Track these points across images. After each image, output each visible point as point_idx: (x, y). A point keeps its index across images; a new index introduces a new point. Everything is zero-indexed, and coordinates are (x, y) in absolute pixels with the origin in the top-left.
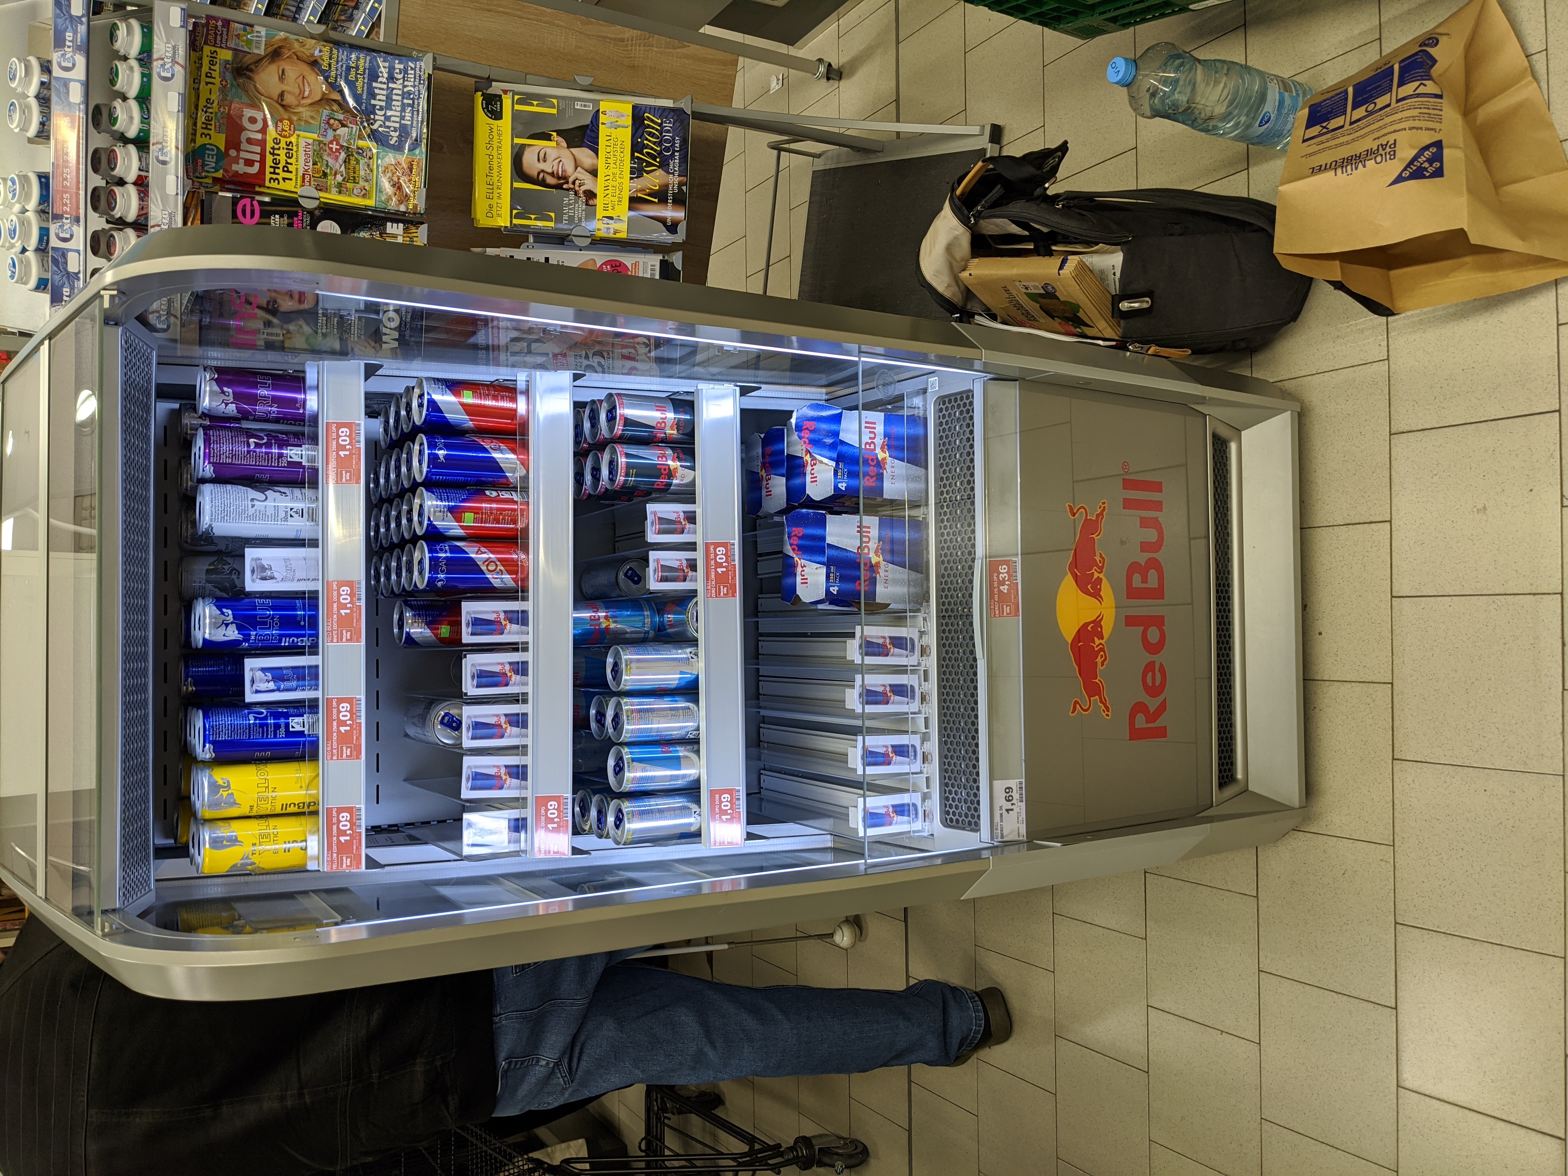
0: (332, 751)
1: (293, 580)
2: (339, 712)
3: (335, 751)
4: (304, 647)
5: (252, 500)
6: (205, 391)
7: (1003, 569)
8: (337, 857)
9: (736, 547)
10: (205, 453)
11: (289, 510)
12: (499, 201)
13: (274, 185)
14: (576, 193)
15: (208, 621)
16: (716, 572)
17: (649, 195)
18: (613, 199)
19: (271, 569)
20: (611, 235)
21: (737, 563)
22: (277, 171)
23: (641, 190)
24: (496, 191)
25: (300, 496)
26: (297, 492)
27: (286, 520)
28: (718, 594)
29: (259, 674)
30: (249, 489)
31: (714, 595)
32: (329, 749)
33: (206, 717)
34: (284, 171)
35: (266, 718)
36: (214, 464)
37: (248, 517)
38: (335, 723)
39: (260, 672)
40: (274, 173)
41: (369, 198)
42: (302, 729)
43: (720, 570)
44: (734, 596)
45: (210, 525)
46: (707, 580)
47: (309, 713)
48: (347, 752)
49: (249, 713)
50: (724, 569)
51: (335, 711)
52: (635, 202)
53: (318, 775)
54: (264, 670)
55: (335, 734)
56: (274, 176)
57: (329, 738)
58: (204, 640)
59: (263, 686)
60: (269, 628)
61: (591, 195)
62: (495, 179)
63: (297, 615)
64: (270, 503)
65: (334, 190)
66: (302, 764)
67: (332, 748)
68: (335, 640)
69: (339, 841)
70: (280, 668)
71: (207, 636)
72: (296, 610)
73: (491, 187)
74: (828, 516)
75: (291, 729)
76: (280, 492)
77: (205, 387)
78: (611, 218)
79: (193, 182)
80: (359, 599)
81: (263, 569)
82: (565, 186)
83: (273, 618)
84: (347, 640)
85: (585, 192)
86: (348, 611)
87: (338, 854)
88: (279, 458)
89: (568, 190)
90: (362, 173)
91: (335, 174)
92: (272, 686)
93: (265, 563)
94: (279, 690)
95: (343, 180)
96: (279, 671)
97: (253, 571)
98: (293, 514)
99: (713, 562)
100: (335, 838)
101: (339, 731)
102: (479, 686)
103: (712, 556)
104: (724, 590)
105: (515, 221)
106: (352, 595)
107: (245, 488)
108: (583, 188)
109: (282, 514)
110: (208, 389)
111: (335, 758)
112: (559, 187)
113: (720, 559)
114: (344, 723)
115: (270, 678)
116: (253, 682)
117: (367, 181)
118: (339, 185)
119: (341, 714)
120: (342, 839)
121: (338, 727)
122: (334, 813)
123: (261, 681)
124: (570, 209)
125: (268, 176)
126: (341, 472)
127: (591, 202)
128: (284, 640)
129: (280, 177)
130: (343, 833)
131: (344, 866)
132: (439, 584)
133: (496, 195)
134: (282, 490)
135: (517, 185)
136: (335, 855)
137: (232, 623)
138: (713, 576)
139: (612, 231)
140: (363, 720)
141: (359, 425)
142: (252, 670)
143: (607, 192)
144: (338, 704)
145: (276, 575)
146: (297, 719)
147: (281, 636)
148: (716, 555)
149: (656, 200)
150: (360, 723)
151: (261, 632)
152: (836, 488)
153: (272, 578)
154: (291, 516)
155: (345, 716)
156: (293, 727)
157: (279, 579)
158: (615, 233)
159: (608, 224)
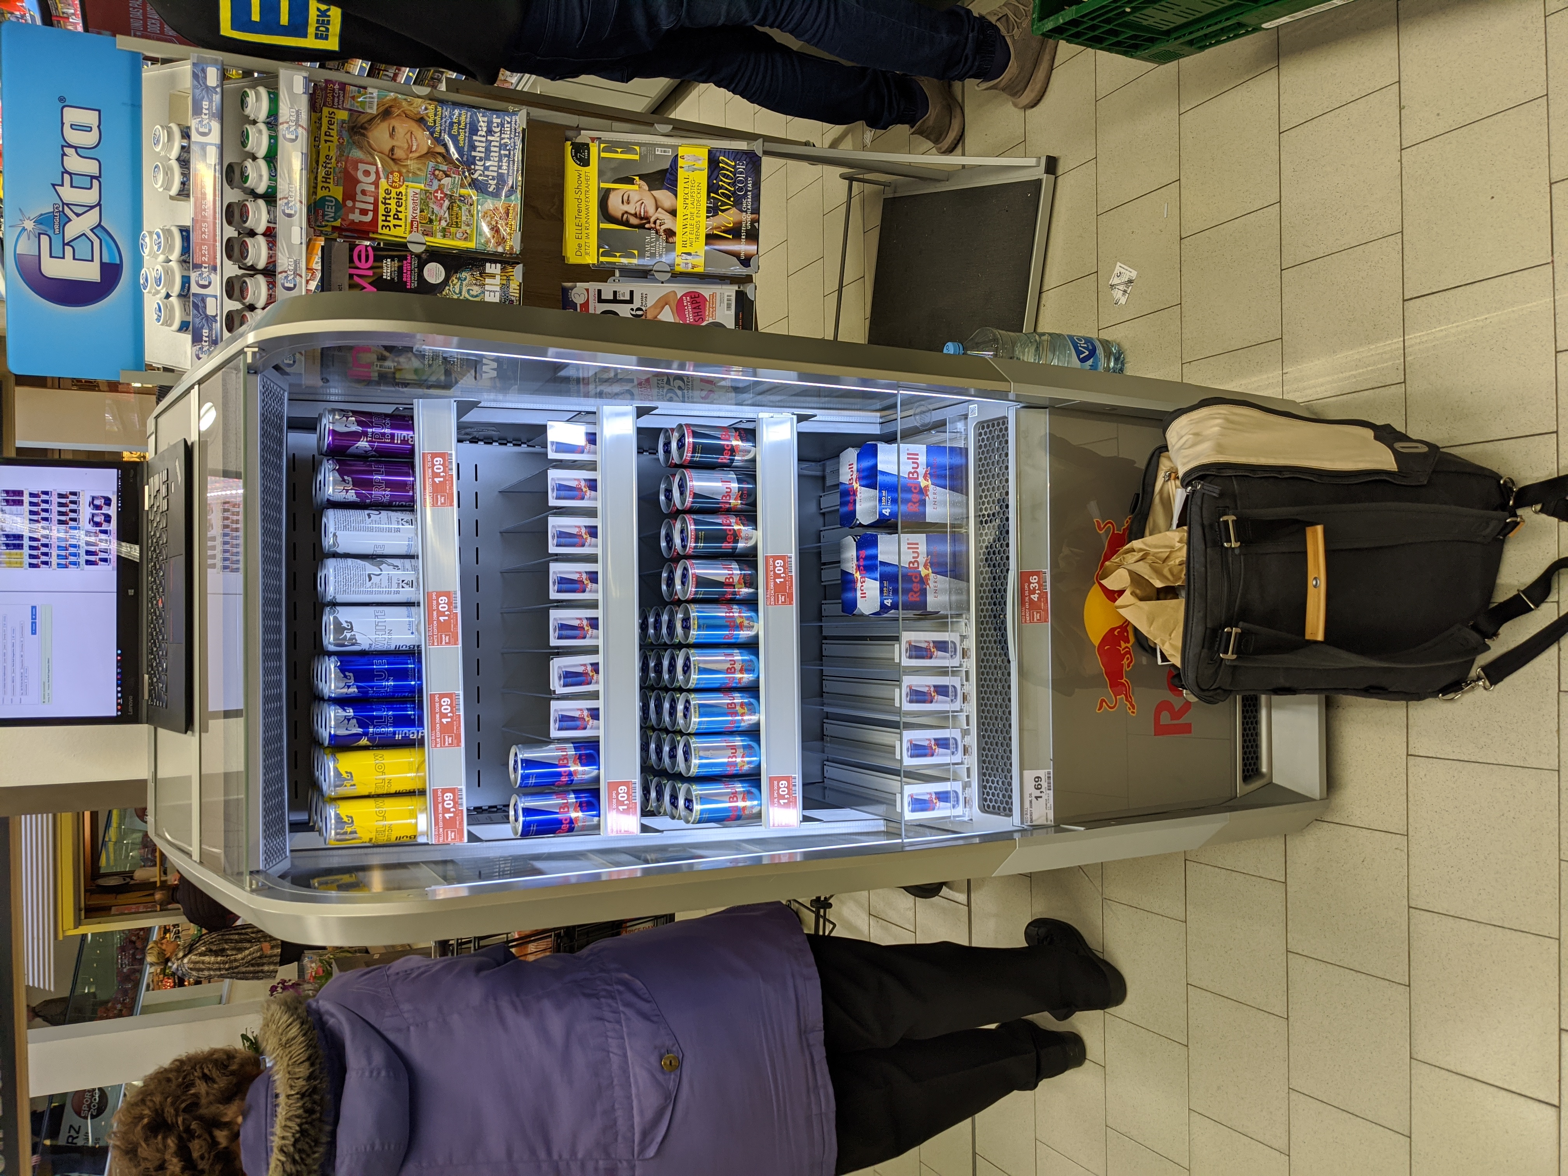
0: (435, 740)
2: (441, 706)
3: (438, 740)
7: (1034, 579)
8: (443, 831)
9: (793, 559)
12: (587, 241)
13: (386, 231)
14: (657, 232)
16: (775, 582)
17: (724, 232)
18: (691, 236)
20: (690, 270)
21: (793, 574)
22: (388, 218)
23: (716, 228)
24: (584, 231)
28: (776, 602)
31: (772, 603)
32: (433, 738)
34: (394, 218)
38: (438, 716)
40: (386, 221)
41: (471, 241)
43: (778, 581)
44: (791, 604)
46: (767, 589)
48: (449, 740)
50: (782, 580)
51: (437, 705)
52: (710, 238)
53: (424, 760)
55: (438, 725)
56: (386, 224)
57: (433, 728)
61: (670, 233)
62: (584, 220)
65: (439, 234)
66: (412, 750)
67: (436, 737)
68: (436, 644)
69: (444, 817)
73: (580, 228)
78: (689, 254)
79: (315, 230)
80: (456, 607)
82: (647, 226)
84: (446, 643)
85: (665, 231)
86: (447, 618)
87: (444, 828)
89: (649, 229)
90: (464, 218)
91: (440, 220)
95: (447, 225)
99: (772, 574)
100: (440, 815)
101: (441, 723)
102: (565, 685)
103: (771, 568)
104: (782, 599)
105: (602, 259)
106: (449, 604)
108: (663, 227)
111: (438, 745)
112: (641, 227)
113: (779, 570)
114: (445, 716)
117: (468, 225)
118: (444, 230)
119: (443, 708)
120: (447, 816)
121: (440, 719)
122: (439, 793)
124: (651, 246)
125: (380, 223)
126: (437, 496)
127: (671, 240)
129: (391, 224)
130: (447, 811)
131: (449, 839)
133: (584, 235)
135: (602, 226)
136: (441, 830)
138: (772, 586)
139: (690, 265)
140: (462, 713)
143: (685, 230)
144: (440, 699)
148: (775, 567)
149: (731, 236)
150: (459, 715)
155: (446, 709)
158: (693, 268)
159: (687, 259)
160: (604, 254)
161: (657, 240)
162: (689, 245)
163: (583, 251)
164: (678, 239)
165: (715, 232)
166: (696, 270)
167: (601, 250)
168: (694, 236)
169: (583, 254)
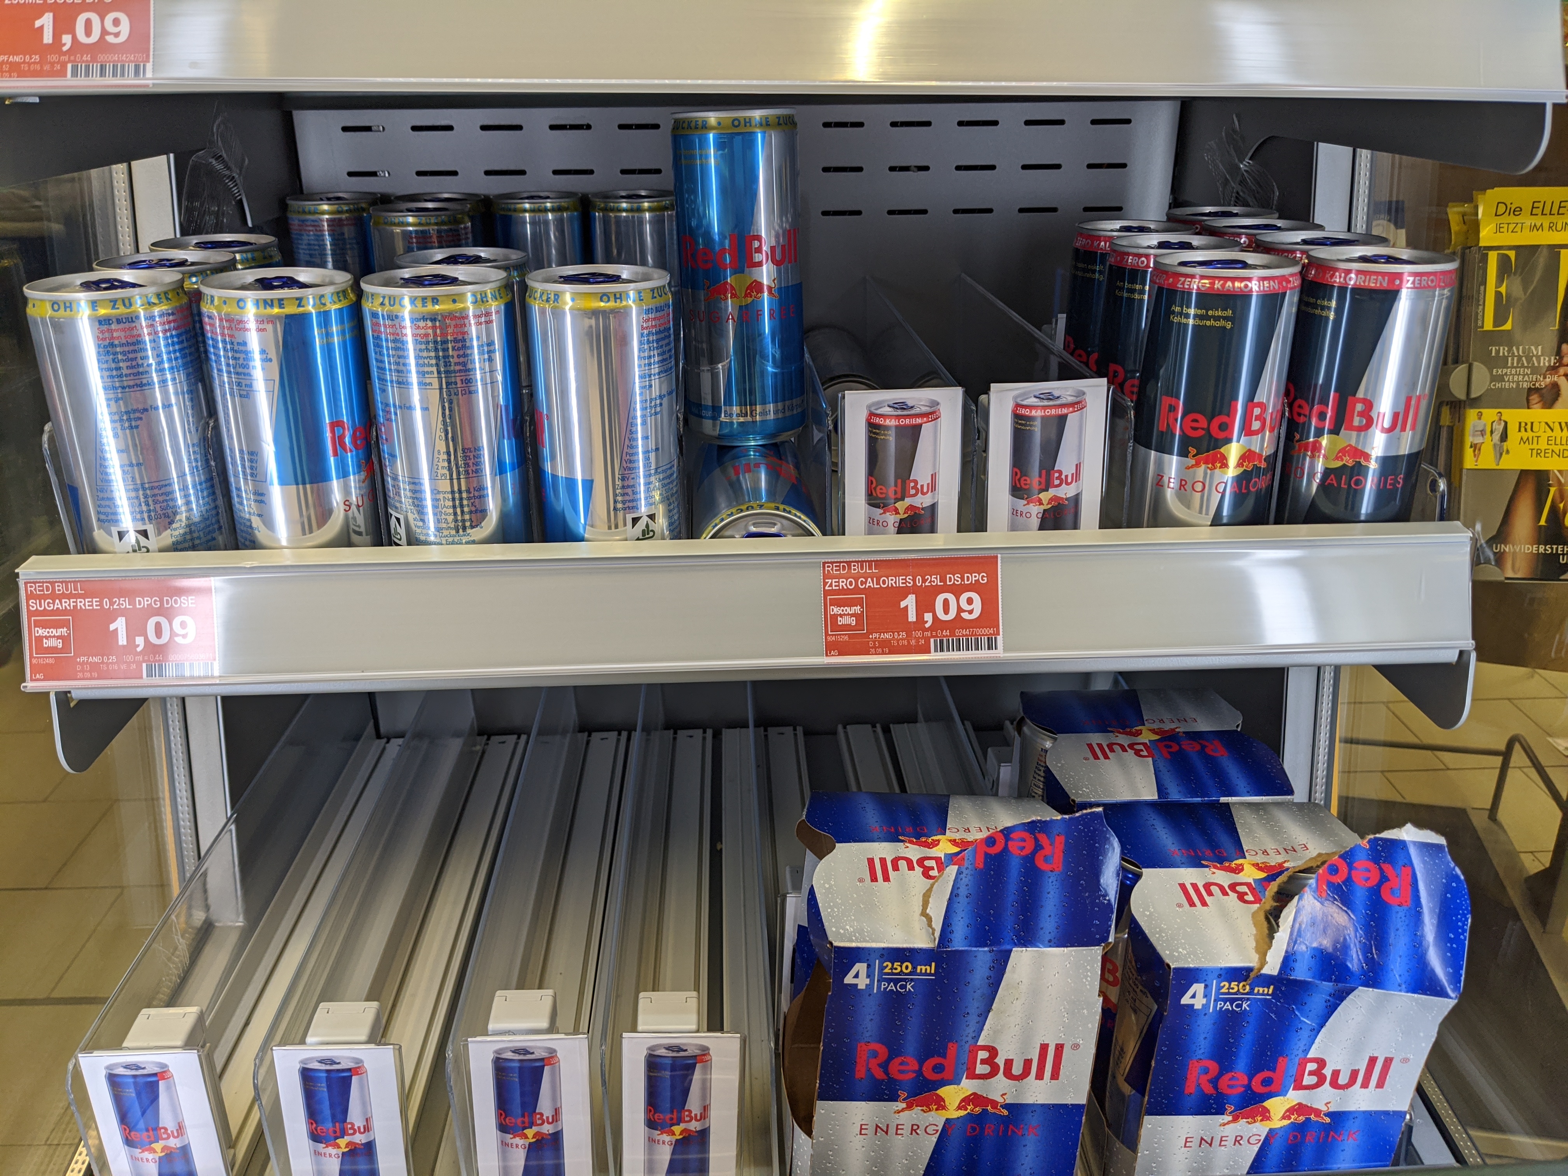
9: (983, 654)
12: (1528, 226)
14: (1553, 369)
16: (904, 593)
17: (1554, 509)
18: (1542, 441)
20: (1469, 440)
23: (1562, 495)
24: (1546, 221)
28: (834, 597)
31: (831, 585)
43: (910, 602)
44: (830, 648)
46: (879, 564)
50: (912, 617)
52: (1541, 480)
61: (1550, 397)
74: (1097, 952)
78: (1504, 437)
85: (1555, 385)
89: (1559, 353)
99: (936, 580)
104: (847, 616)
108: (1562, 382)
113: (947, 606)
124: (1520, 358)
127: (1535, 398)
138: (891, 581)
139: (1478, 440)
143: (1557, 426)
148: (958, 591)
152: (1189, 976)
158: (1474, 446)
159: (1492, 432)
160: (1504, 262)
161: (1535, 370)
162: (1525, 435)
163: (1505, 219)
164: (1537, 414)
165: (1553, 490)
166: (1469, 453)
167: (1512, 254)
168: (1543, 445)
169: (1500, 220)
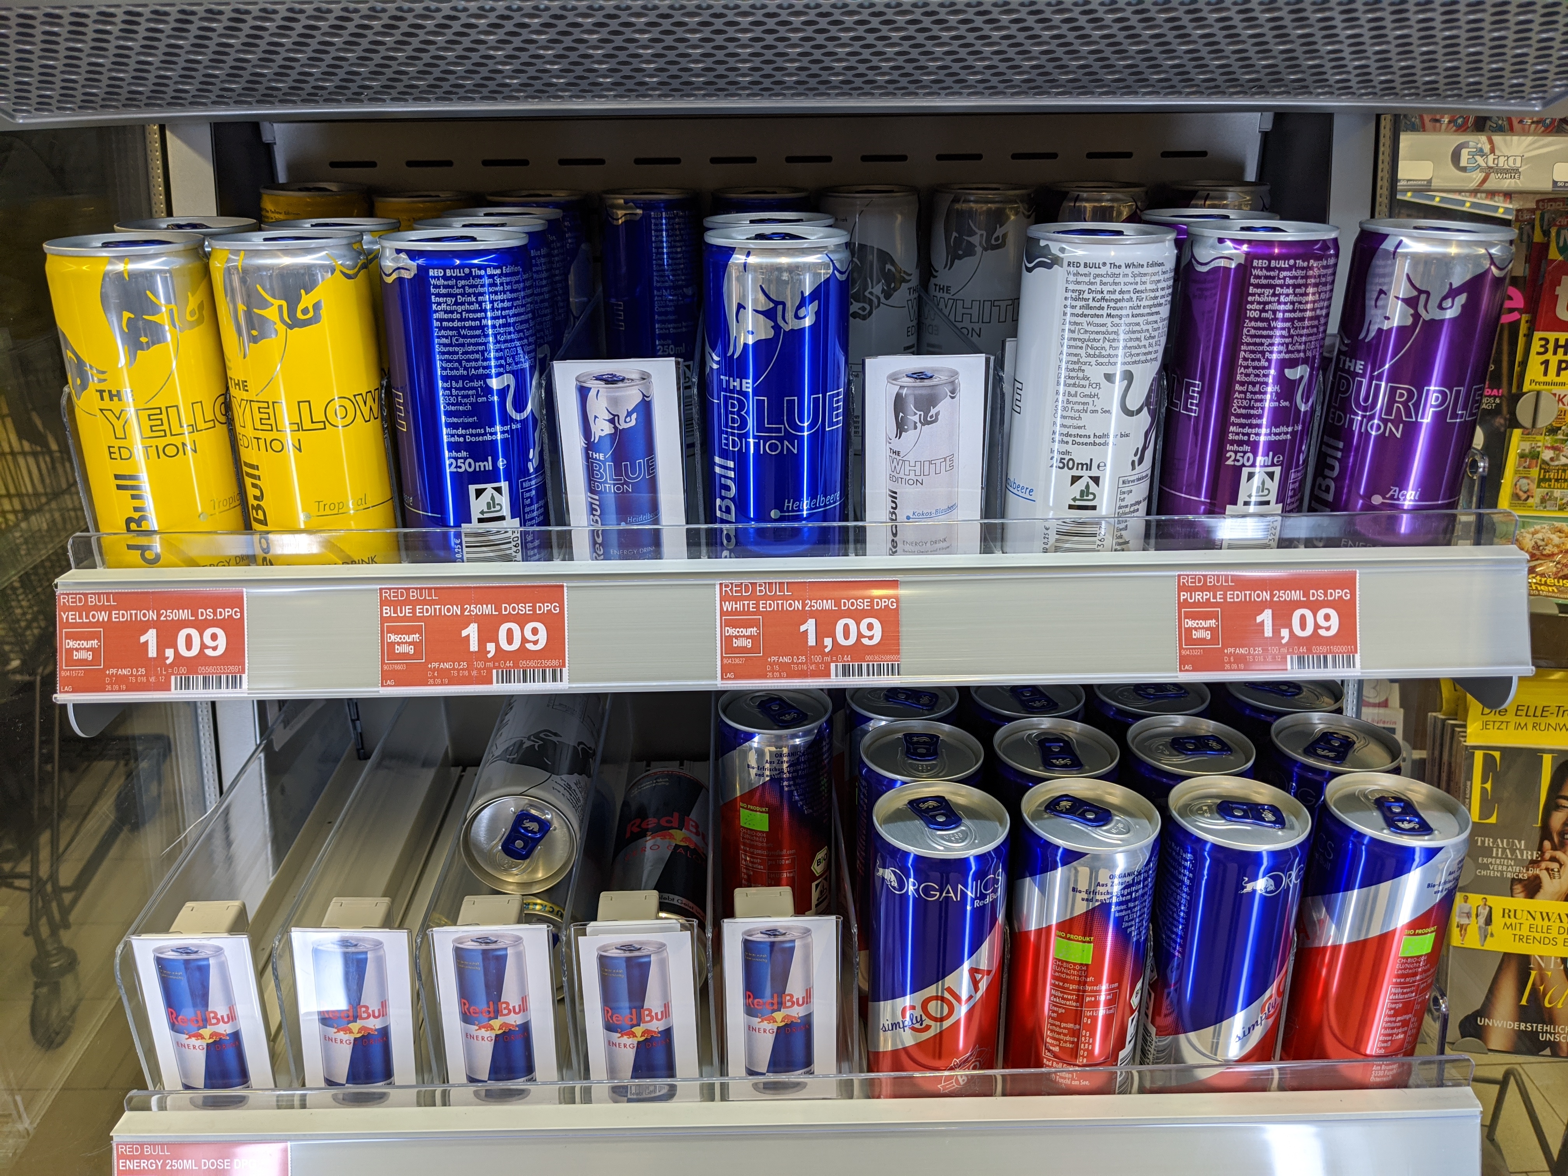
0: (407, 602)
1: (893, 479)
2: (522, 620)
4: (711, 517)
5: (1129, 377)
6: (1446, 242)
8: (98, 624)
10: (1270, 244)
11: (1094, 472)
12: (1512, 726)
13: (1536, 346)
14: (1534, 863)
15: (784, 260)
17: (1534, 990)
18: (1525, 928)
19: (926, 422)
20: (1456, 920)
22: (1561, 351)
23: (1542, 978)
24: (1530, 721)
25: (1130, 499)
26: (1140, 491)
27: (1064, 464)
29: (632, 396)
30: (1157, 365)
32: (413, 596)
33: (504, 256)
34: (1560, 362)
35: (506, 419)
36: (1244, 269)
37: (1076, 367)
38: (488, 609)
39: (639, 398)
41: (1512, 505)
42: (475, 515)
45: (1056, 261)
47: (524, 534)
48: (406, 644)
49: (518, 375)
51: (525, 609)
52: (1523, 963)
54: (645, 408)
55: (456, 610)
56: (1551, 346)
58: (729, 251)
59: (599, 407)
60: (760, 427)
61: (1532, 888)
62: (1553, 720)
63: (798, 498)
64: (1115, 421)
65: (1526, 446)
67: (418, 602)
68: (727, 606)
69: (144, 627)
70: (650, 450)
71: (738, 259)
72: (813, 495)
73: (1538, 713)
75: (472, 489)
76: (1145, 448)
77: (1460, 243)
78: (1489, 921)
80: (846, 672)
81: (927, 402)
82: (1547, 844)
83: (791, 438)
84: (728, 641)
85: (1537, 878)
86: (812, 642)
87: (108, 625)
88: (1248, 443)
89: (1541, 848)
90: (1557, 493)
92: (602, 429)
93: (943, 407)
94: (590, 447)
96: (640, 446)
97: (920, 376)
98: (1081, 485)
100: (152, 615)
101: (466, 621)
102: (604, 962)
105: (1479, 756)
106: (859, 651)
107: (1160, 355)
108: (1544, 875)
109: (1080, 454)
110: (1453, 250)
111: (388, 611)
112: (1546, 832)
114: (488, 633)
115: (623, 426)
116: (611, 380)
119: (515, 627)
120: (150, 637)
121: (478, 619)
122: (227, 612)
123: (614, 401)
124: (1504, 850)
125: (1552, 336)
126: (1213, 616)
127: (1518, 888)
128: (731, 464)
129: (1549, 356)
130: (167, 639)
131: (72, 644)
132: (889, 875)
133: (1523, 720)
134: (1149, 453)
135: (1547, 759)
136: (103, 616)
137: (777, 328)
139: (1465, 921)
140: (497, 688)
141: (1350, 663)
142: (645, 377)
143: (1538, 916)
144: (543, 620)
145: (910, 436)
146: (504, 500)
147: (741, 459)
149: (1524, 1002)
150: (490, 682)
151: (751, 405)
153: (901, 427)
154: (1075, 479)
155: (510, 637)
156: (479, 493)
157: (897, 444)
158: (1461, 927)
159: (1477, 916)
165: (1533, 973)
166: (1455, 932)
167: (1497, 755)
168: (1525, 931)
169: (1485, 718)
